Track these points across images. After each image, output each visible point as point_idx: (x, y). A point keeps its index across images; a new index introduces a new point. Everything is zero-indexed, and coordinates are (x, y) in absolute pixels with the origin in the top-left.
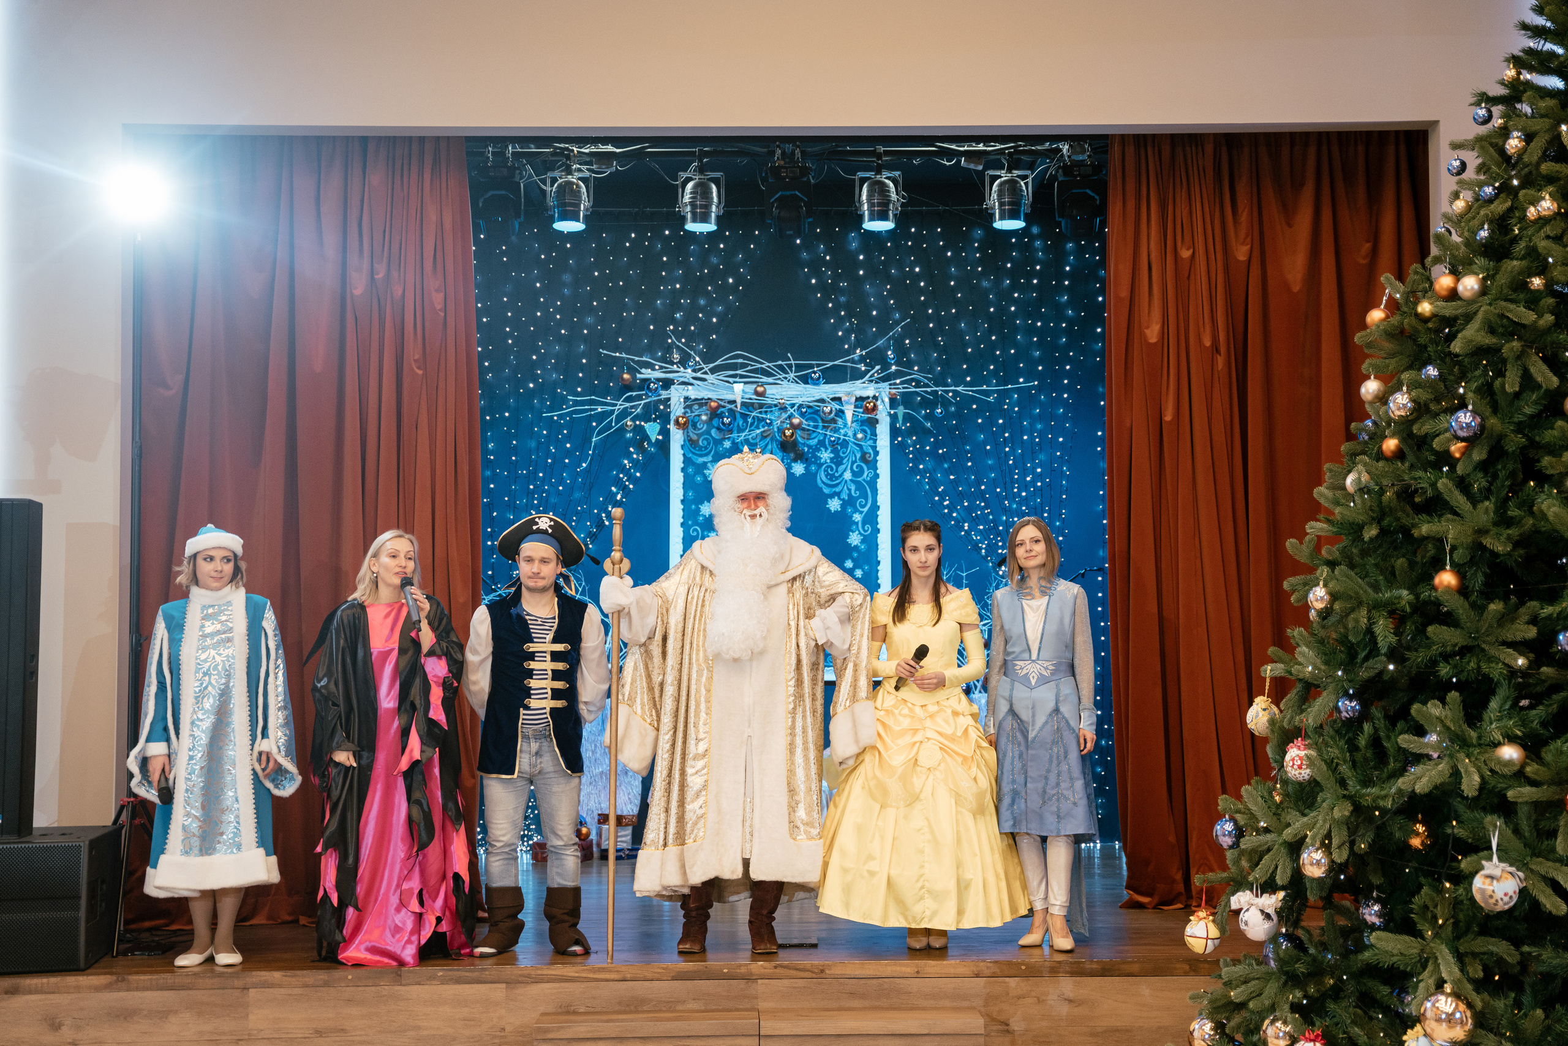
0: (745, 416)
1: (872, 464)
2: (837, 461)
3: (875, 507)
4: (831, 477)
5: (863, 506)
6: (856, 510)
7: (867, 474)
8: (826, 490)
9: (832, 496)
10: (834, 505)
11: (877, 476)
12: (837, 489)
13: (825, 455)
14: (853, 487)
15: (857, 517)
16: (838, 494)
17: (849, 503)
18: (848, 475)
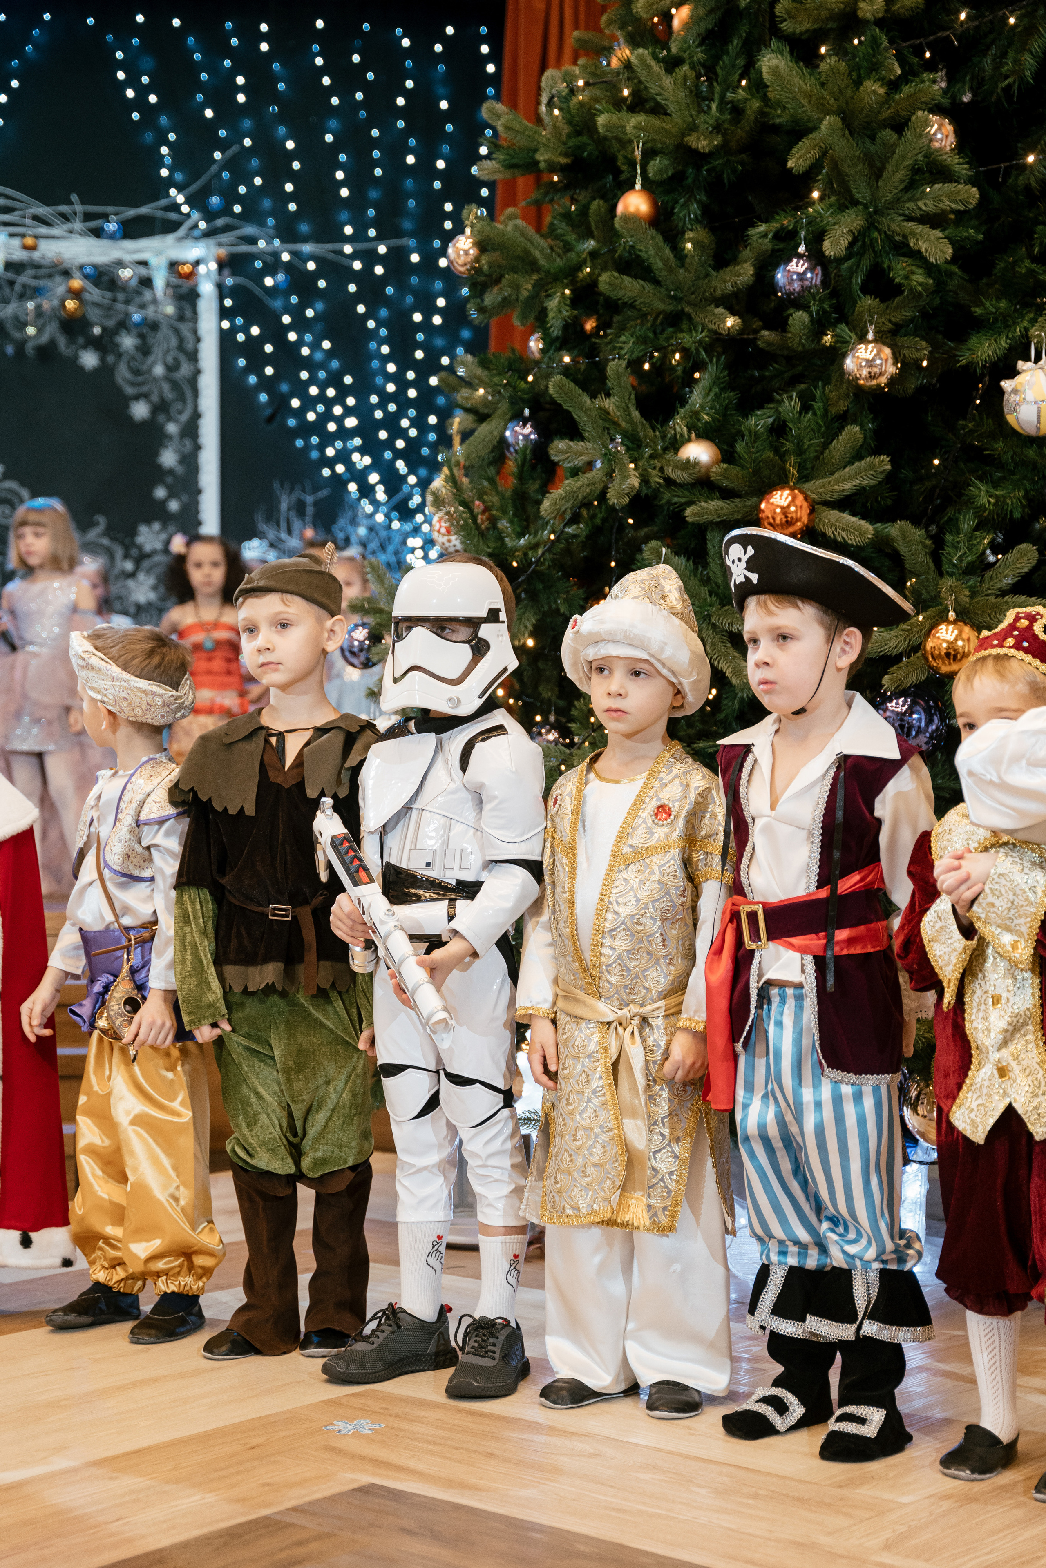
0: (11, 283)
1: (193, 357)
2: (145, 349)
3: (196, 416)
4: (136, 372)
5: (180, 412)
6: (170, 419)
7: (185, 370)
8: (129, 390)
9: (137, 398)
10: (140, 410)
11: (198, 372)
12: (145, 389)
13: (128, 342)
14: (166, 387)
15: (172, 428)
16: (146, 396)
17: (161, 408)
18: (159, 370)
